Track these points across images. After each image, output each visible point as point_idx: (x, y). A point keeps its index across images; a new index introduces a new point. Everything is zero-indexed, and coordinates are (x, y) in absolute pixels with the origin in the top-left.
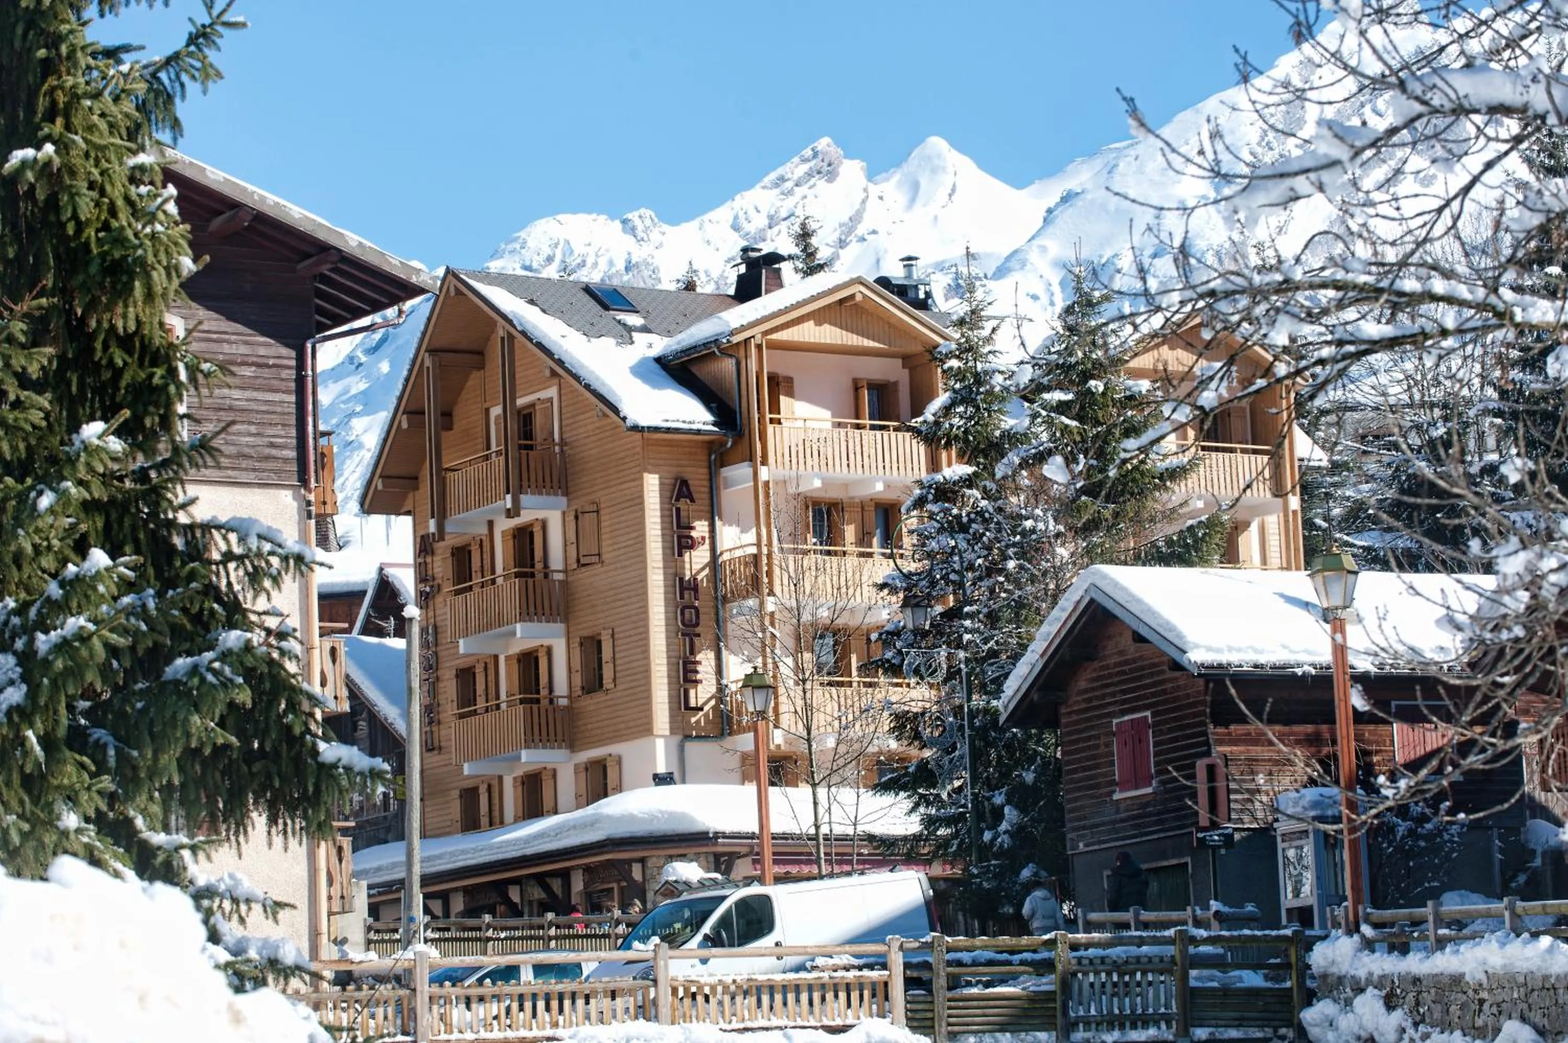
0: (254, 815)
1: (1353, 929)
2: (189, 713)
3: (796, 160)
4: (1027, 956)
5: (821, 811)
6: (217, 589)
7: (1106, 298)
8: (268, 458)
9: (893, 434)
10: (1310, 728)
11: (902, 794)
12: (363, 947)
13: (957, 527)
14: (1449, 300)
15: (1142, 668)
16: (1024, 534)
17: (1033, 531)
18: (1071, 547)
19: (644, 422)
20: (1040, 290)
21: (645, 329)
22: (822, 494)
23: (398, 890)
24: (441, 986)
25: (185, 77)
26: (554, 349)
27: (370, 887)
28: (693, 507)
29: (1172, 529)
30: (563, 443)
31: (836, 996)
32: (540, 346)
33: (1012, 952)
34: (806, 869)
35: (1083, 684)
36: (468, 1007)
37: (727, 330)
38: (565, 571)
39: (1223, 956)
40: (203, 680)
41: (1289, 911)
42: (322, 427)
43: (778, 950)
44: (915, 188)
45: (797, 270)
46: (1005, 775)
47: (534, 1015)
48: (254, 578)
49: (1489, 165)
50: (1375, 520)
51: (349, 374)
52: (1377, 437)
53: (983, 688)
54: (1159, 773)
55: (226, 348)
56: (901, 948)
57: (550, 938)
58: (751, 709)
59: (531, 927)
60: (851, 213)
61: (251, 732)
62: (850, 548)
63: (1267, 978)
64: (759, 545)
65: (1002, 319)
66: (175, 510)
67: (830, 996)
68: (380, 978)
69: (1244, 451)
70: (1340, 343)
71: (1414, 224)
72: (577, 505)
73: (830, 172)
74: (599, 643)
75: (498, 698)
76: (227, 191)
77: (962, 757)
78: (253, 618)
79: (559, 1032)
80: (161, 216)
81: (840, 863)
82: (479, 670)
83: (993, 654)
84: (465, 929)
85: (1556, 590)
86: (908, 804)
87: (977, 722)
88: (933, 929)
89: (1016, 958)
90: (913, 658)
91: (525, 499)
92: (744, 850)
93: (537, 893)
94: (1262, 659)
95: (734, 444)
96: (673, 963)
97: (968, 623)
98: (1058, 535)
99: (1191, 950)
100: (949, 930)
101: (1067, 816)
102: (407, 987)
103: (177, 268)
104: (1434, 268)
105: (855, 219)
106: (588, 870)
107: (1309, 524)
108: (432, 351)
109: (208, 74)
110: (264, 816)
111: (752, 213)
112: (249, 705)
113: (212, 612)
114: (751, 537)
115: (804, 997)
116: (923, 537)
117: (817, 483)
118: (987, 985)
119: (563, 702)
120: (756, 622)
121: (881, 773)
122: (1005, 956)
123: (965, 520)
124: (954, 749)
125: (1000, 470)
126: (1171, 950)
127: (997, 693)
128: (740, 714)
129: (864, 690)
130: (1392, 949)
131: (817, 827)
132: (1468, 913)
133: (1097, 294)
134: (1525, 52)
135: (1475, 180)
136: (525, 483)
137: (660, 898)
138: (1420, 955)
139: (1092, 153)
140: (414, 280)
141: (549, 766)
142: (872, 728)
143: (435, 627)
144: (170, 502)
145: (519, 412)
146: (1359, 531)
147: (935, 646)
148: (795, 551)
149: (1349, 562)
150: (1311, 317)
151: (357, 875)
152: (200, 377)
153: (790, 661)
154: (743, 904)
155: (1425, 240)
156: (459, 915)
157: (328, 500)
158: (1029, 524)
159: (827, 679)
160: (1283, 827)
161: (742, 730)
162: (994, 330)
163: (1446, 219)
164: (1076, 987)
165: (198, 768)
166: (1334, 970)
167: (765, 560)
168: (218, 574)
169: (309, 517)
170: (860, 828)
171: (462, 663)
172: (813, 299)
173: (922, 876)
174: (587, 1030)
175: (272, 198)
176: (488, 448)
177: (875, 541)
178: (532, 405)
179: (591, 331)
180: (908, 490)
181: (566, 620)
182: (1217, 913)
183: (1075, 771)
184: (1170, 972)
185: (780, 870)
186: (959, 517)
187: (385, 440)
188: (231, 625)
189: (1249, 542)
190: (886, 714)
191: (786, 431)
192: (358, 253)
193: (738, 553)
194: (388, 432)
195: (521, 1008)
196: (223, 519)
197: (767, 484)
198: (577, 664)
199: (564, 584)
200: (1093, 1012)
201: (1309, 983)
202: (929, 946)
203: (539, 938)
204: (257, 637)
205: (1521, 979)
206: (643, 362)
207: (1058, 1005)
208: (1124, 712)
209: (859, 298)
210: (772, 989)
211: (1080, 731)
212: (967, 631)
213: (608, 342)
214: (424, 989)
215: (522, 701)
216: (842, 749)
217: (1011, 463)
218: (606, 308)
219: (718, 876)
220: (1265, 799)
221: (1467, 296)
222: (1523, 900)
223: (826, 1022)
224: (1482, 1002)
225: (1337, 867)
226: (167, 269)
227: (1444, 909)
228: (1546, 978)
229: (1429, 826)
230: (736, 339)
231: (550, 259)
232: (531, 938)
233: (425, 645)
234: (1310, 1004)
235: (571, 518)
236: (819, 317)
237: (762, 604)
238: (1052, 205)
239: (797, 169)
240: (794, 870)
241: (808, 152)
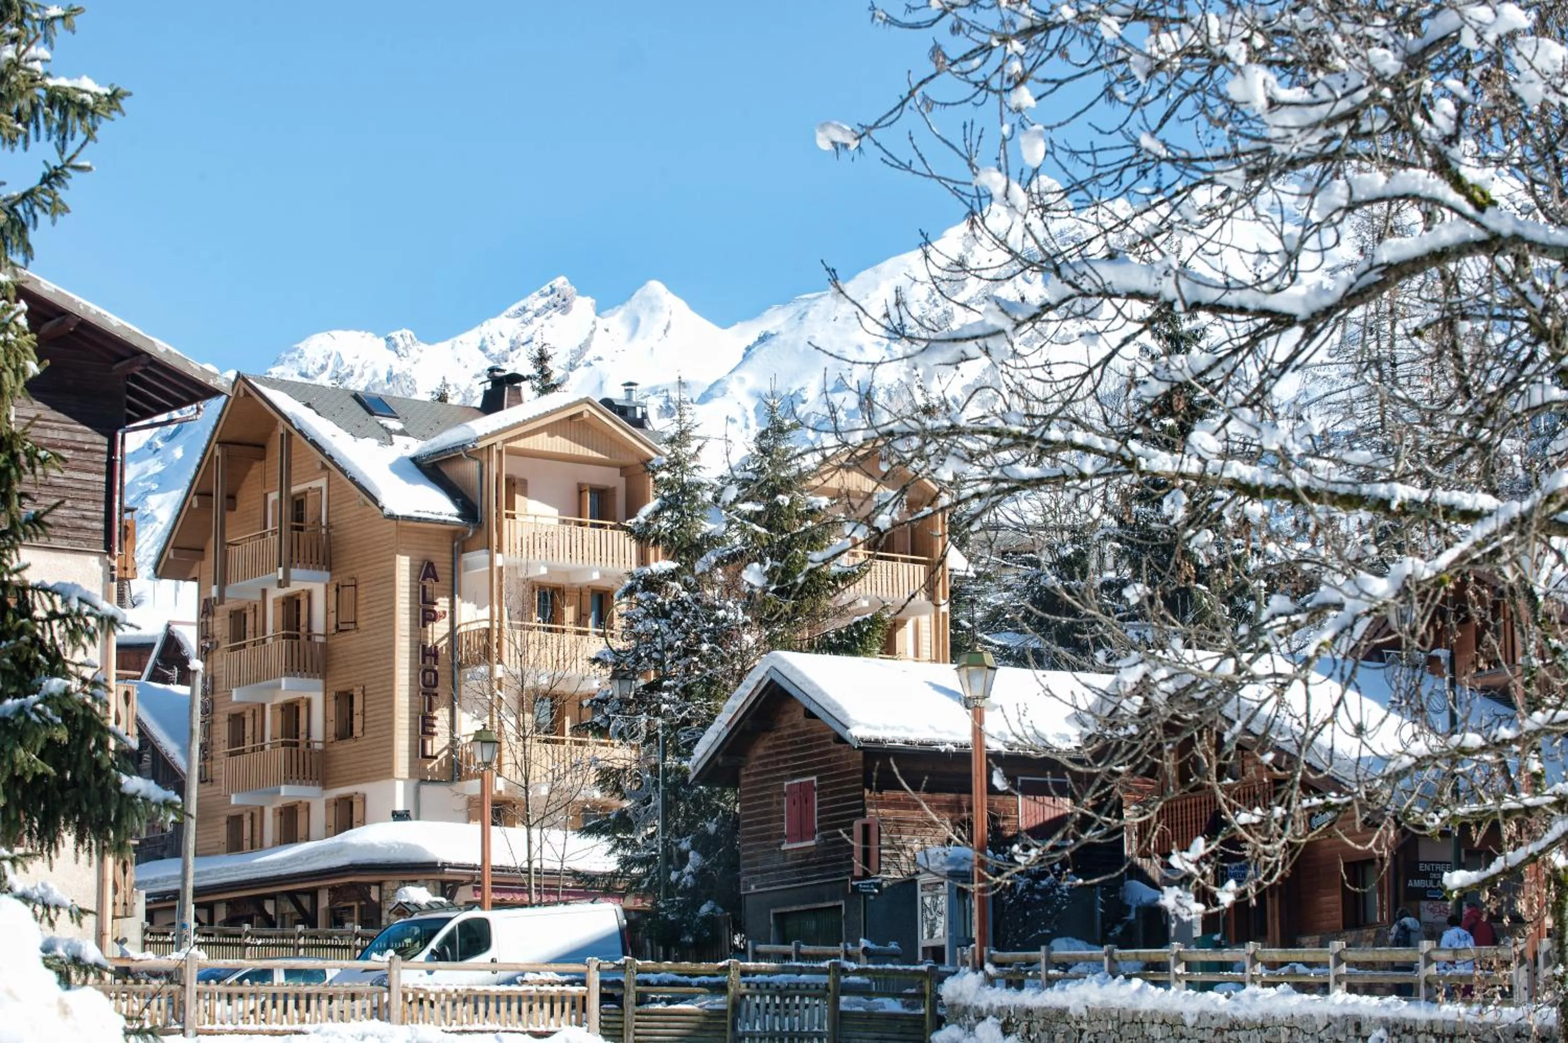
0: (65, 834)
1: (978, 967)
2: (16, 746)
3: (536, 294)
4: (704, 979)
5: (534, 848)
6: (42, 641)
7: (794, 427)
8: (79, 528)
9: (610, 532)
10: (950, 796)
11: (603, 838)
12: (139, 947)
13: (661, 613)
14: (1087, 449)
15: (810, 740)
16: (717, 621)
17: (725, 620)
18: (756, 635)
19: (399, 512)
20: (736, 414)
21: (403, 433)
22: (546, 580)
23: (174, 899)
24: (208, 983)
25: (37, 210)
26: (325, 446)
27: (148, 896)
28: (436, 585)
29: (841, 624)
30: (329, 526)
31: (542, 1007)
32: (314, 443)
33: (691, 975)
34: (518, 898)
35: (760, 751)
36: (229, 1004)
37: (473, 437)
38: (326, 635)
39: (869, 986)
40: (28, 718)
41: (924, 949)
42: (127, 503)
43: (493, 966)
44: (635, 324)
45: (533, 388)
46: (691, 826)
47: (285, 1012)
48: (73, 635)
49: (1126, 341)
50: (1012, 623)
51: (147, 458)
52: (1015, 553)
53: (676, 751)
54: (821, 829)
55: (49, 433)
56: (598, 968)
57: (299, 947)
58: (479, 760)
59: (283, 937)
60: (581, 341)
61: (65, 765)
62: (567, 627)
63: (904, 1005)
64: (491, 620)
65: (707, 439)
66: (10, 574)
67: (536, 1006)
68: (154, 974)
69: (904, 560)
70: (996, 481)
71: (1062, 386)
72: (338, 579)
73: (564, 306)
74: (352, 697)
75: (263, 740)
76: (58, 301)
77: (655, 808)
78: (71, 668)
79: (305, 1027)
80: (13, 327)
81: (548, 893)
82: (248, 716)
83: (686, 722)
84: (226, 936)
85: (1164, 697)
86: (608, 846)
87: (670, 780)
88: (625, 953)
89: (695, 980)
90: (619, 722)
91: (295, 572)
92: (466, 879)
93: (289, 907)
94: (912, 737)
95: (475, 533)
96: (403, 972)
97: (666, 695)
98: (745, 624)
99: (843, 979)
100: (638, 954)
101: (742, 862)
102: (178, 983)
103: (24, 370)
104: (1076, 421)
105: (584, 348)
106: (333, 890)
107: (955, 624)
108: (221, 443)
109: (57, 208)
110: (73, 837)
111: (497, 337)
112: (65, 740)
113: (37, 661)
114: (485, 613)
115: (515, 1006)
116: (632, 621)
117: (543, 570)
118: (669, 1002)
119: (318, 746)
120: (486, 686)
121: (587, 819)
122: (685, 979)
123: (667, 607)
124: (649, 801)
125: (699, 567)
126: (824, 979)
127: (688, 755)
128: (468, 763)
129: (574, 748)
130: (1009, 984)
131: (530, 862)
132: (1074, 957)
133: (787, 422)
134: (1157, 248)
135: (1114, 352)
136: (295, 559)
137: (393, 916)
138: (1032, 991)
139: (785, 301)
140: (211, 383)
141: (305, 800)
142: (580, 780)
143: (213, 677)
144: (7, 567)
145: (293, 498)
146: (997, 632)
147: (636, 713)
148: (522, 627)
149: (989, 659)
150: (972, 457)
151: (138, 885)
152: (37, 461)
153: (513, 720)
154: (465, 926)
155: (1070, 401)
156: (220, 923)
157: (129, 566)
158: (721, 613)
159: (543, 737)
160: (922, 879)
161: (470, 777)
162: (699, 448)
163: (1088, 384)
164: (744, 1006)
165: (19, 792)
166: (961, 1001)
167: (496, 634)
168: (43, 630)
169: (112, 580)
170: (566, 865)
171: (236, 709)
172: (547, 414)
173: (618, 908)
174: (329, 1026)
175: (95, 308)
176: (265, 527)
177: (591, 621)
178: (305, 493)
179: (357, 432)
180: (620, 579)
181: (324, 677)
182: (865, 949)
183: (751, 824)
184: (823, 997)
185: (497, 897)
186: (663, 604)
187: (178, 517)
188: (53, 673)
189: (904, 637)
190: (593, 769)
191: (519, 525)
192: (166, 359)
193: (473, 627)
194: (181, 510)
195: (274, 1006)
196: (50, 583)
197: (501, 568)
198: (332, 715)
199: (324, 646)
200: (757, 1028)
201: (940, 1011)
202: (622, 968)
203: (290, 946)
204: (75, 684)
205: (1115, 1014)
206: (401, 460)
207: (729, 1021)
208: (794, 776)
209: (586, 415)
210: (487, 999)
211: (757, 791)
212: (665, 701)
213: (372, 443)
214: (193, 985)
215: (283, 744)
216: (554, 797)
217: (709, 561)
218: (371, 413)
219: (444, 900)
220: (909, 854)
221: (1102, 446)
222: (1121, 948)
223: (532, 1028)
224: (1081, 1031)
225: (966, 914)
226: (16, 371)
227: (1054, 953)
228: (1135, 1013)
229: (1044, 883)
230: (480, 445)
231: (323, 368)
232: (283, 945)
233: (204, 693)
234: (939, 1028)
235: (332, 590)
236: (552, 429)
237: (491, 671)
238: (751, 343)
239: (535, 302)
240: (508, 897)
241: (547, 289)
